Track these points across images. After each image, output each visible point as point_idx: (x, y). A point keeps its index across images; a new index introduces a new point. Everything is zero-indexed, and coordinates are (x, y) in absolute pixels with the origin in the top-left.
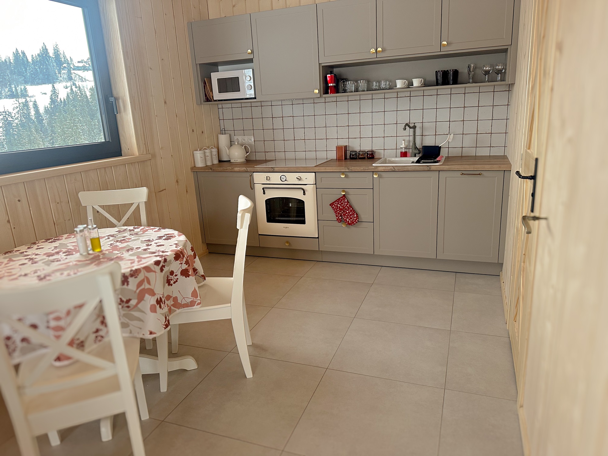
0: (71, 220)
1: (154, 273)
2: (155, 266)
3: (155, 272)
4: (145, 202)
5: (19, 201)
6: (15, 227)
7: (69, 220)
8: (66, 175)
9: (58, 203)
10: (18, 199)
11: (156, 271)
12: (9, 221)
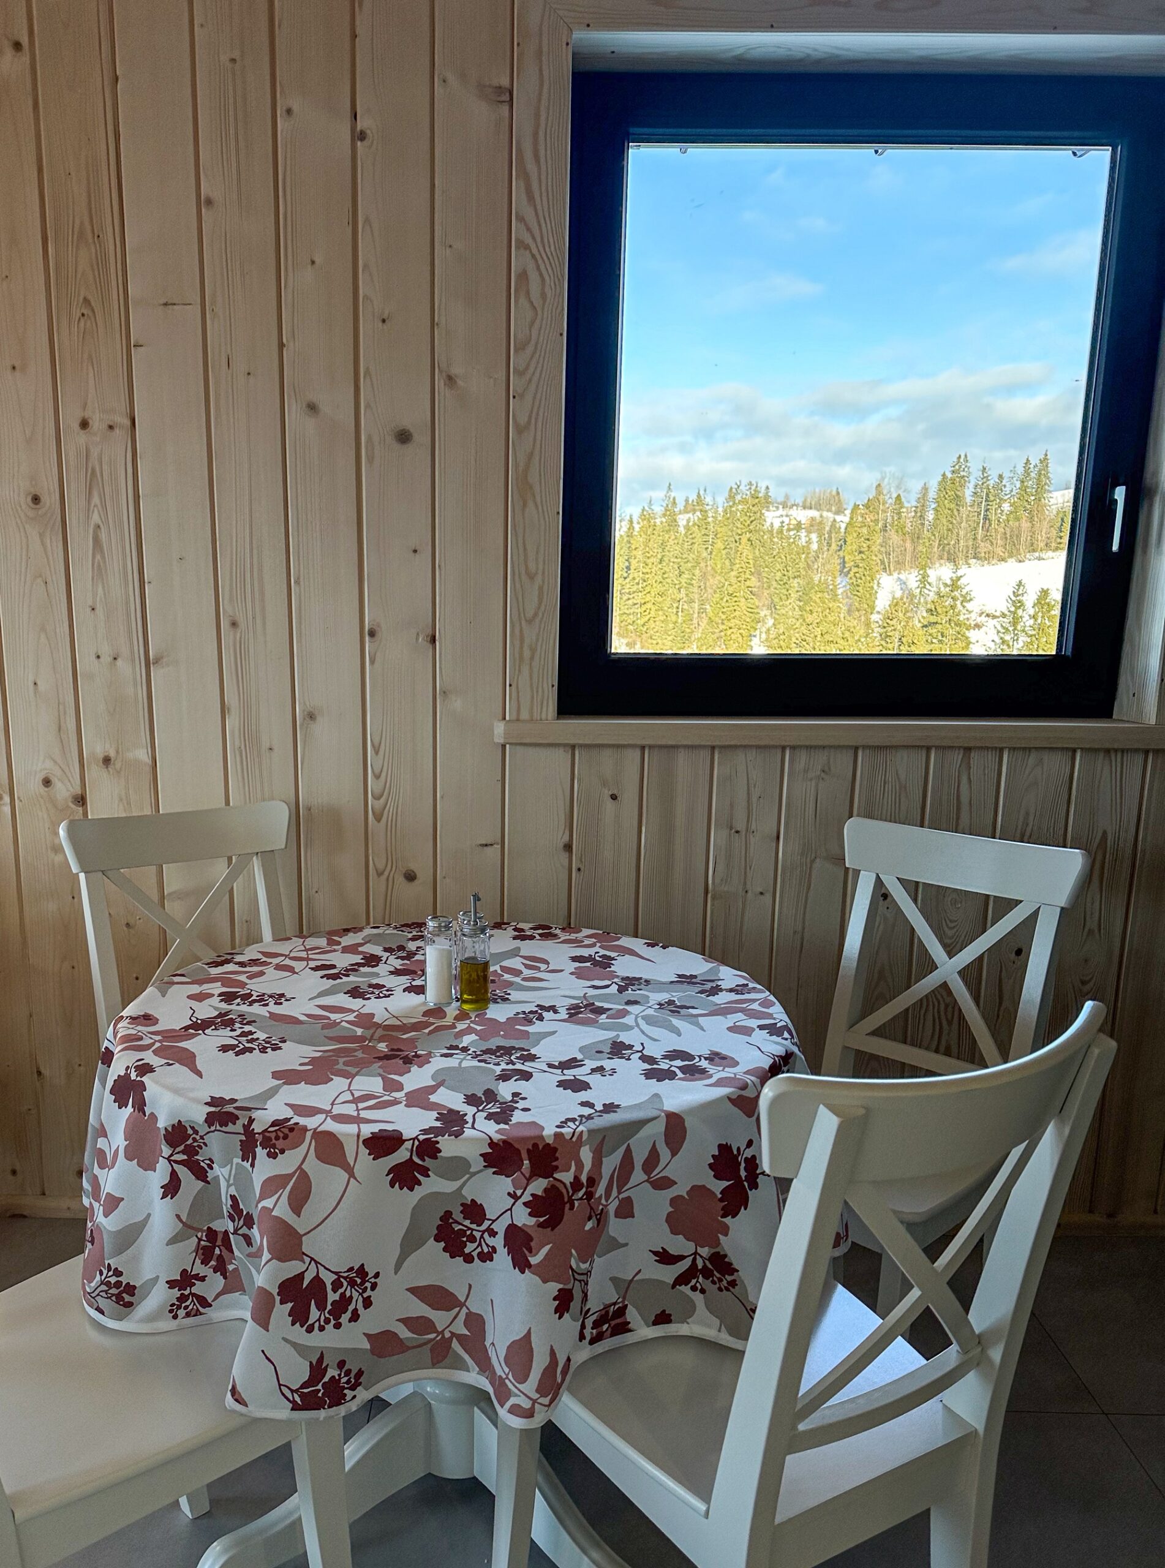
0: (768, 898)
1: (343, 1175)
2: (364, 1151)
3: (350, 1172)
4: (1062, 909)
5: (614, 797)
6: (582, 869)
7: (761, 893)
8: (793, 748)
9: (737, 832)
10: (610, 793)
11: (357, 1171)
12: (568, 847)
